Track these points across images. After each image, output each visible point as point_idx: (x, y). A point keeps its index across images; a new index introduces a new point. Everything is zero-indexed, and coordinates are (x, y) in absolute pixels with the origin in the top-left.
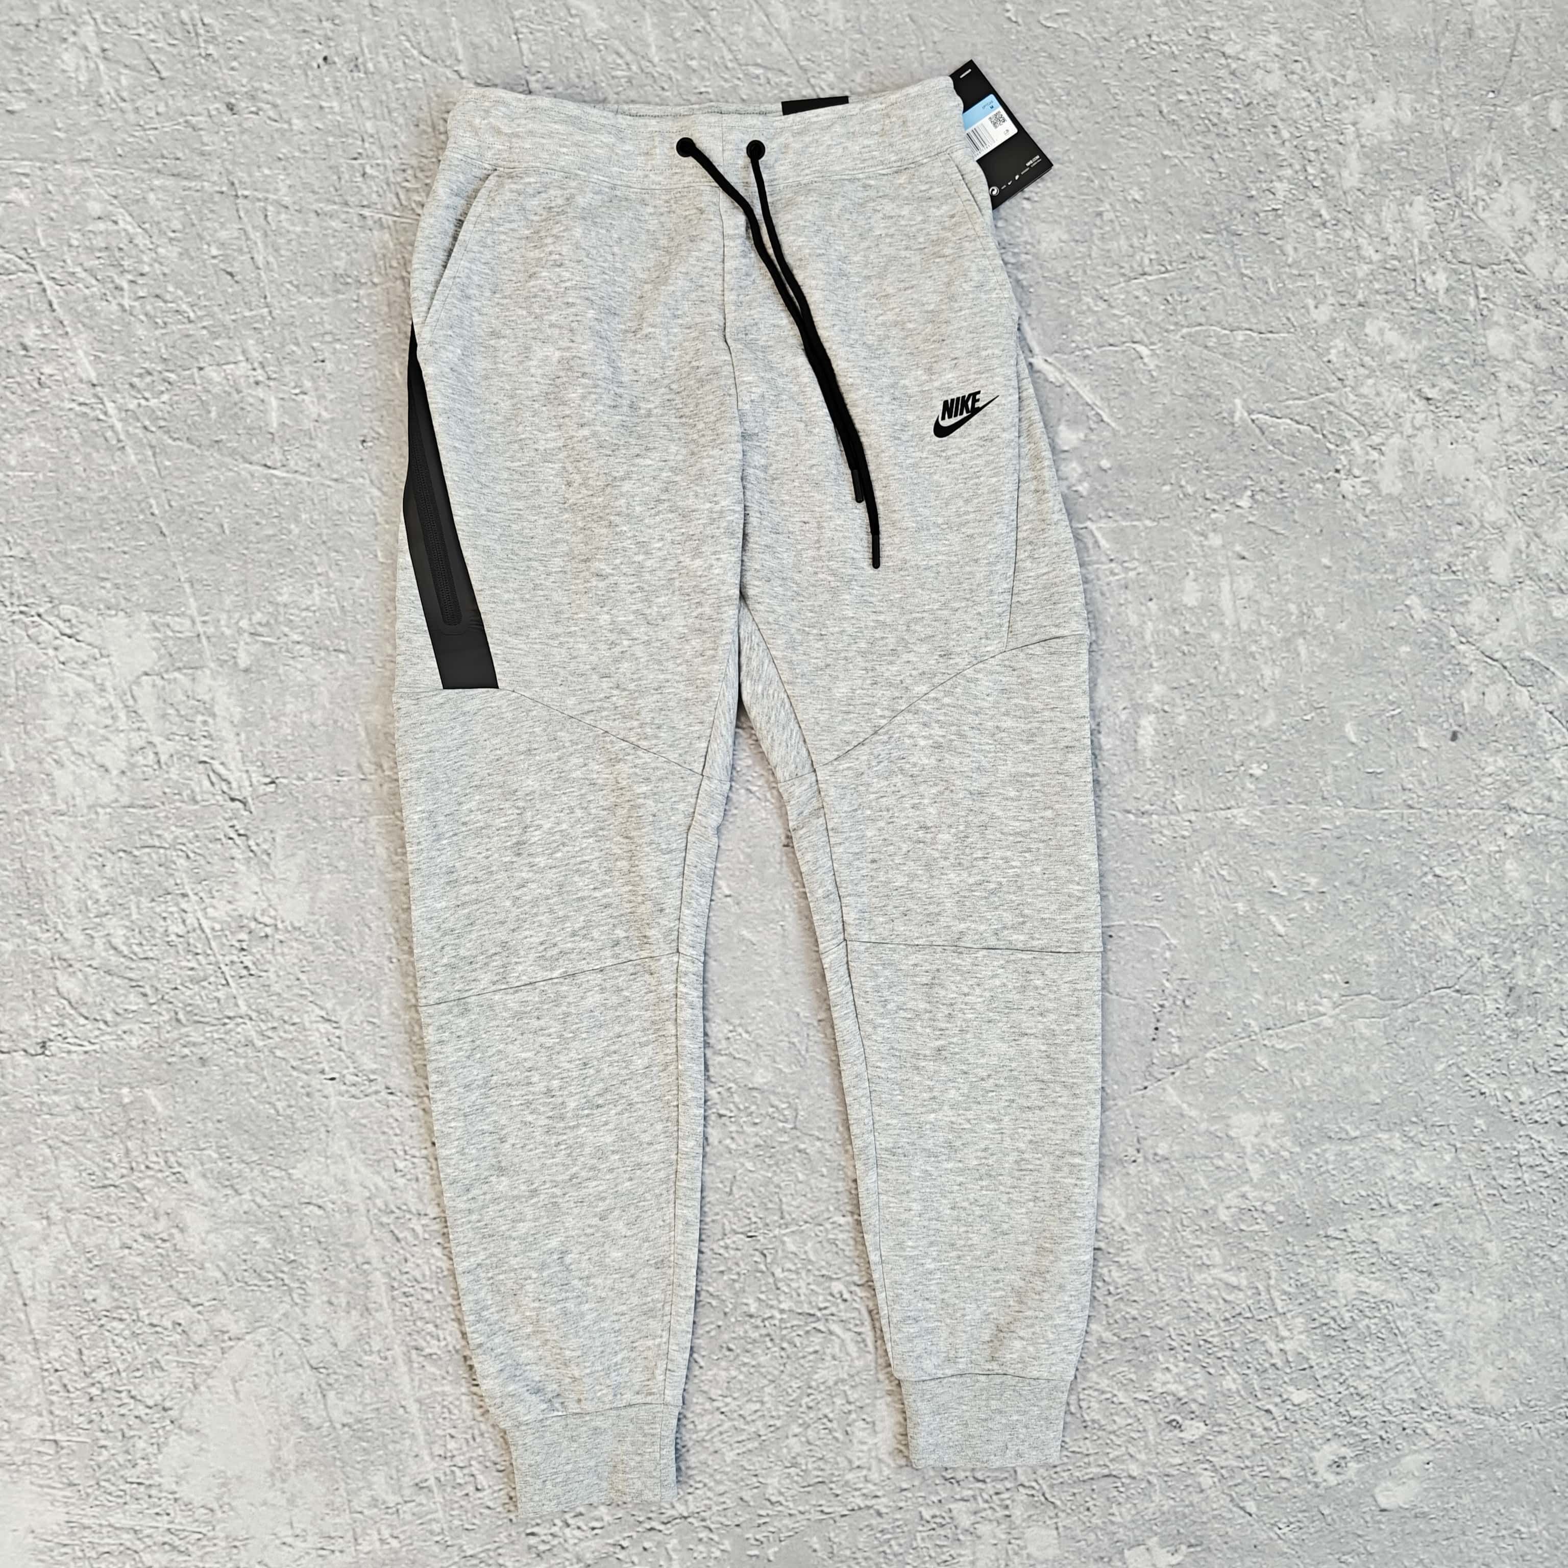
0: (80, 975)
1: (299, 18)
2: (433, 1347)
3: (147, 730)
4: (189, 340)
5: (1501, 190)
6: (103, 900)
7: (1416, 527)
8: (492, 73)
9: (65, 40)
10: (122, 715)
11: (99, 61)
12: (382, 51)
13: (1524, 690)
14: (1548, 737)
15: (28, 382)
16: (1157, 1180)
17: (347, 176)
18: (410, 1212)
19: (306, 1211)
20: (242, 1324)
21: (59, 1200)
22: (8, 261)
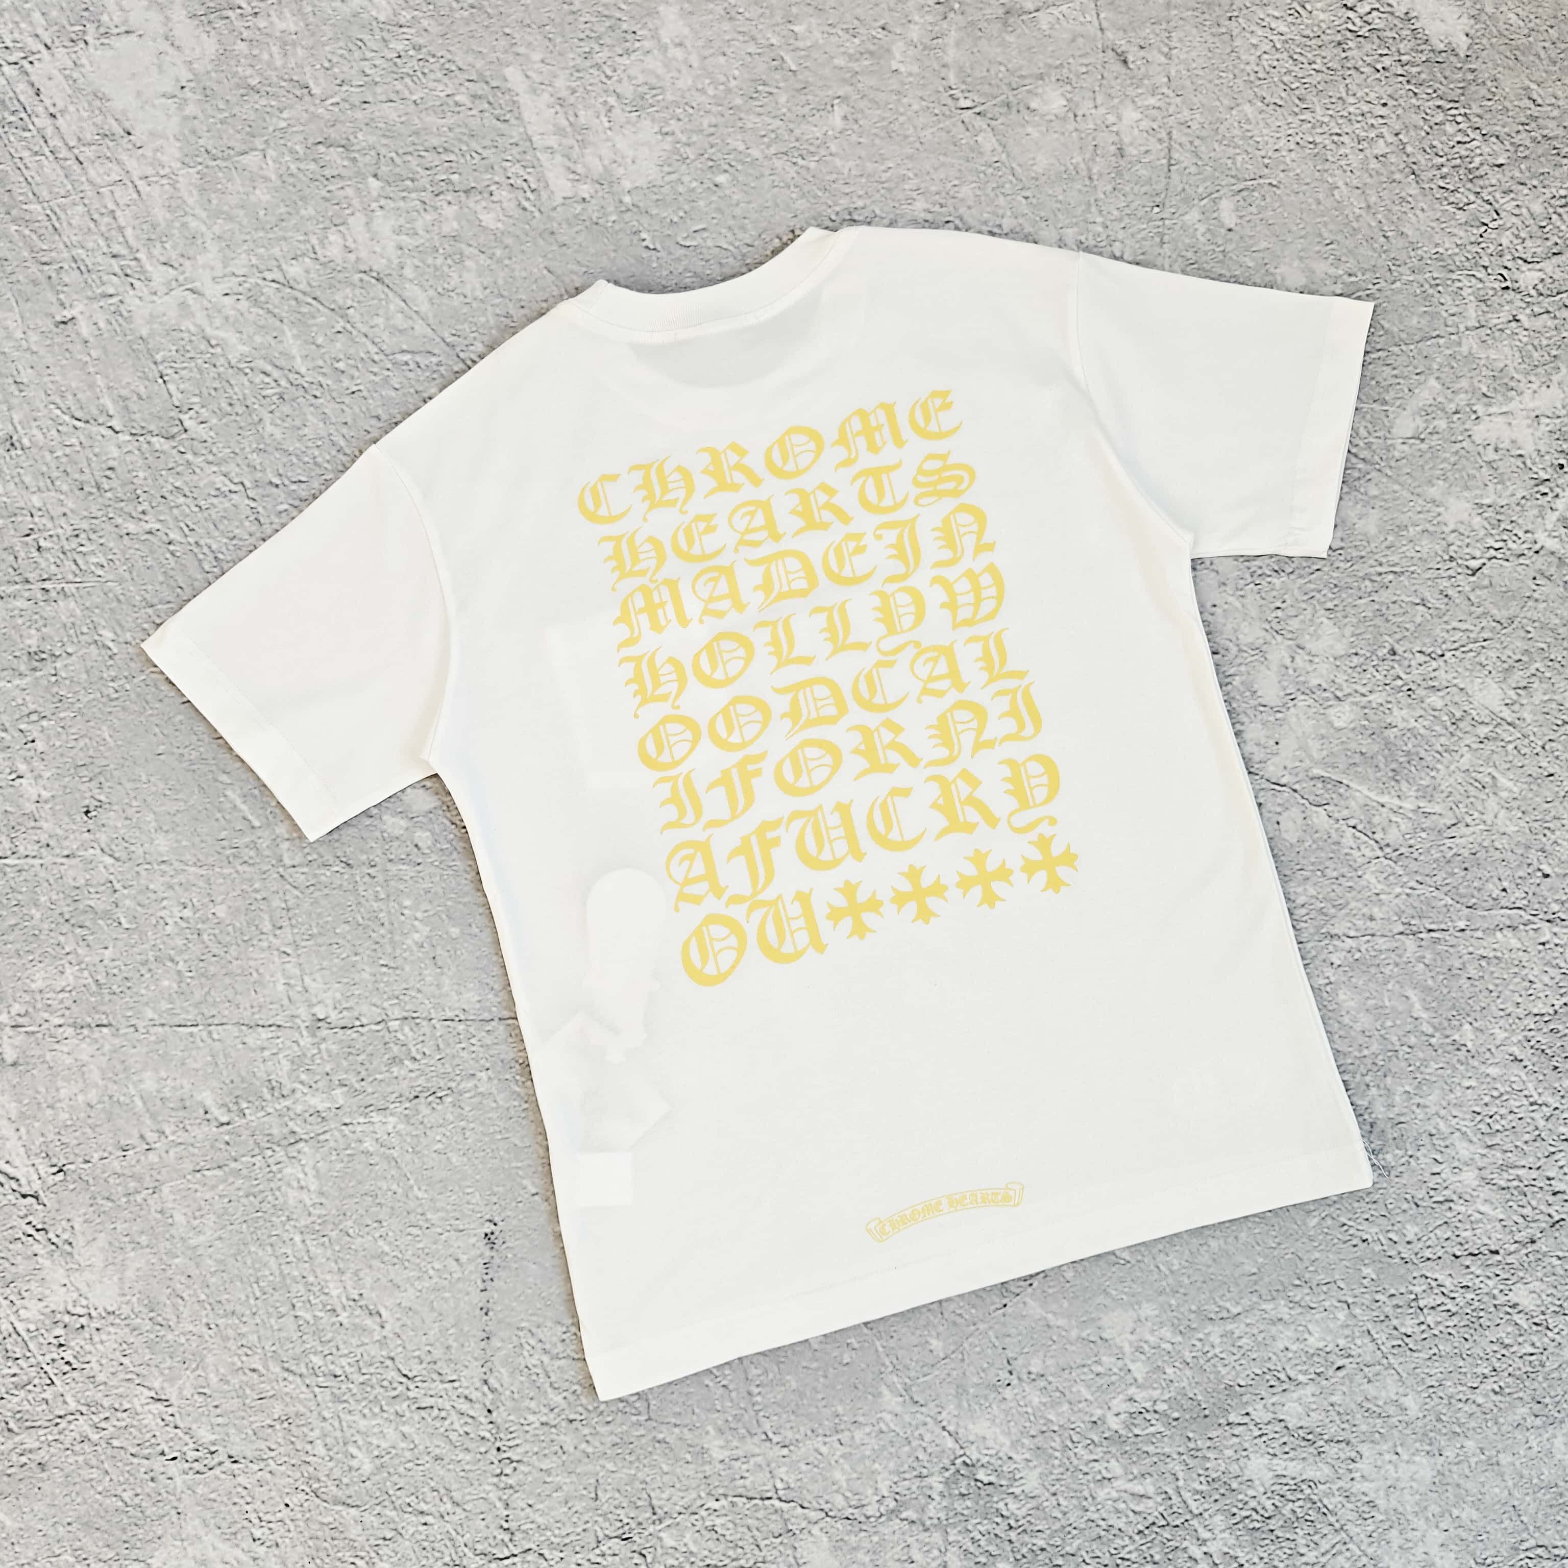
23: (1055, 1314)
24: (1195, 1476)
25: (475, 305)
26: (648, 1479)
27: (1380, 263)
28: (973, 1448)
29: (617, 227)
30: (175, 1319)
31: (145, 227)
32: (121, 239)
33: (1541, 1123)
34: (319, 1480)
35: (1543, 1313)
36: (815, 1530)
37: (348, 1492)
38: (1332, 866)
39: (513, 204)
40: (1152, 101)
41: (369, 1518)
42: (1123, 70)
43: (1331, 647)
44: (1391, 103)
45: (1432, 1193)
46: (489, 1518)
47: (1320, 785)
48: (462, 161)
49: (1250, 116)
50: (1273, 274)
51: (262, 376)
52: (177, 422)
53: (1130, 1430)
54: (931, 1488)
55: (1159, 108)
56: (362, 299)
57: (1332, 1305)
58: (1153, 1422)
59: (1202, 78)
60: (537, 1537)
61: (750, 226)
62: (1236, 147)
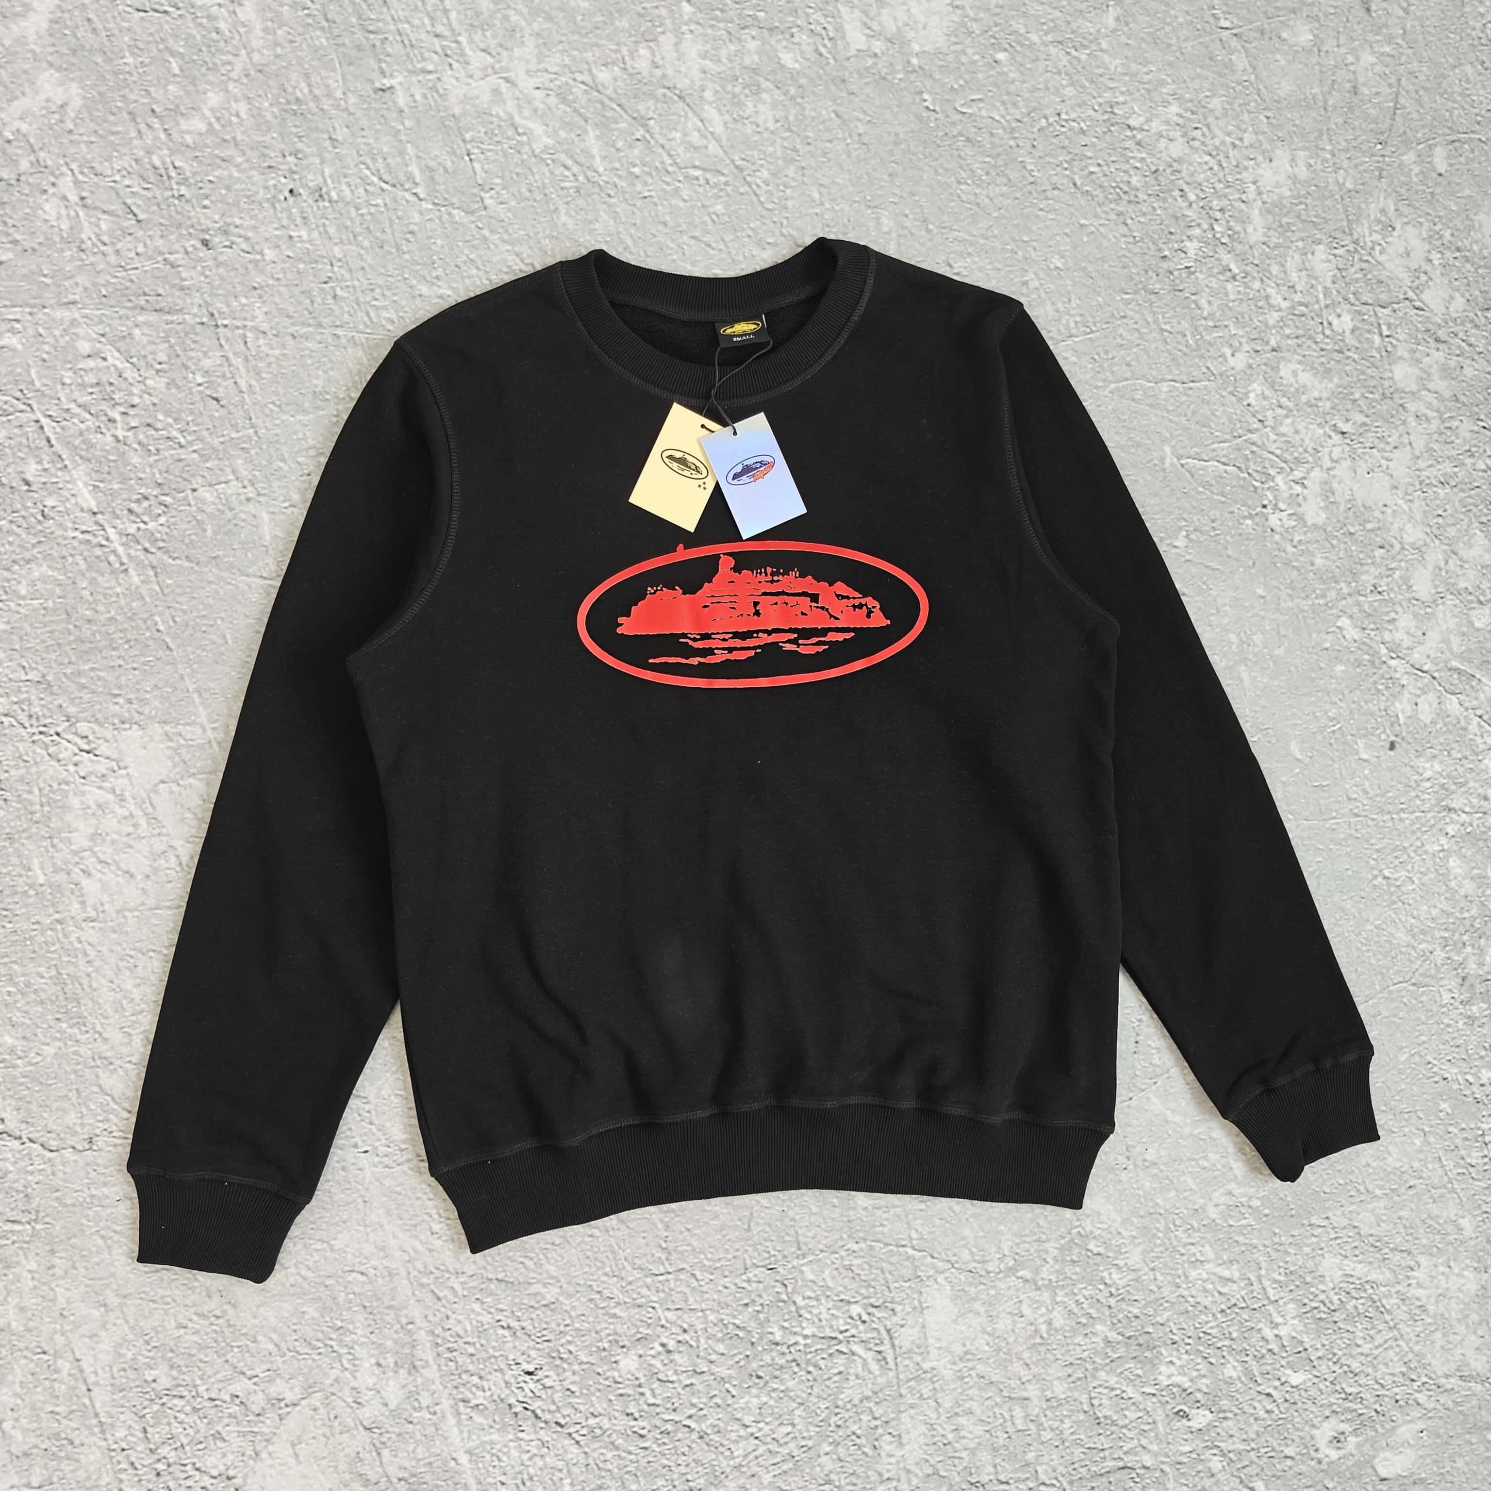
0: (120, 1070)
1: (264, 155)
2: (479, 1398)
3: (168, 835)
4: (181, 464)
5: (1395, 234)
6: (137, 998)
7: (1342, 554)
8: (448, 192)
9: (45, 191)
10: (143, 822)
11: (78, 209)
12: (343, 180)
13: (1453, 697)
14: (1479, 740)
15: (32, 515)
16: (1148, 1184)
17: (319, 300)
18: (448, 1271)
19: (350, 1279)
20: (297, 1390)
21: (115, 1287)
22: (6, 403)
23: (1173, 1111)
24: (1275, 1267)
25: (765, 135)
26: (797, 1217)
28: (1089, 1221)
29: (902, 85)
31: (469, 13)
32: (445, 21)
36: (941, 1279)
38: (1458, 748)
39: (811, 49)
40: (1387, 49)
42: (1366, 17)
43: (1480, 556)
47: (1456, 676)
49: (1470, 77)
50: (1471, 220)
51: (562, 169)
52: (478, 199)
53: (1226, 1221)
54: (1047, 1252)
55: (1392, 56)
56: (663, 113)
57: (1411, 1132)
58: (1247, 1215)
59: (1433, 35)
60: (692, 1259)
61: (1021, 104)
62: (1455, 101)
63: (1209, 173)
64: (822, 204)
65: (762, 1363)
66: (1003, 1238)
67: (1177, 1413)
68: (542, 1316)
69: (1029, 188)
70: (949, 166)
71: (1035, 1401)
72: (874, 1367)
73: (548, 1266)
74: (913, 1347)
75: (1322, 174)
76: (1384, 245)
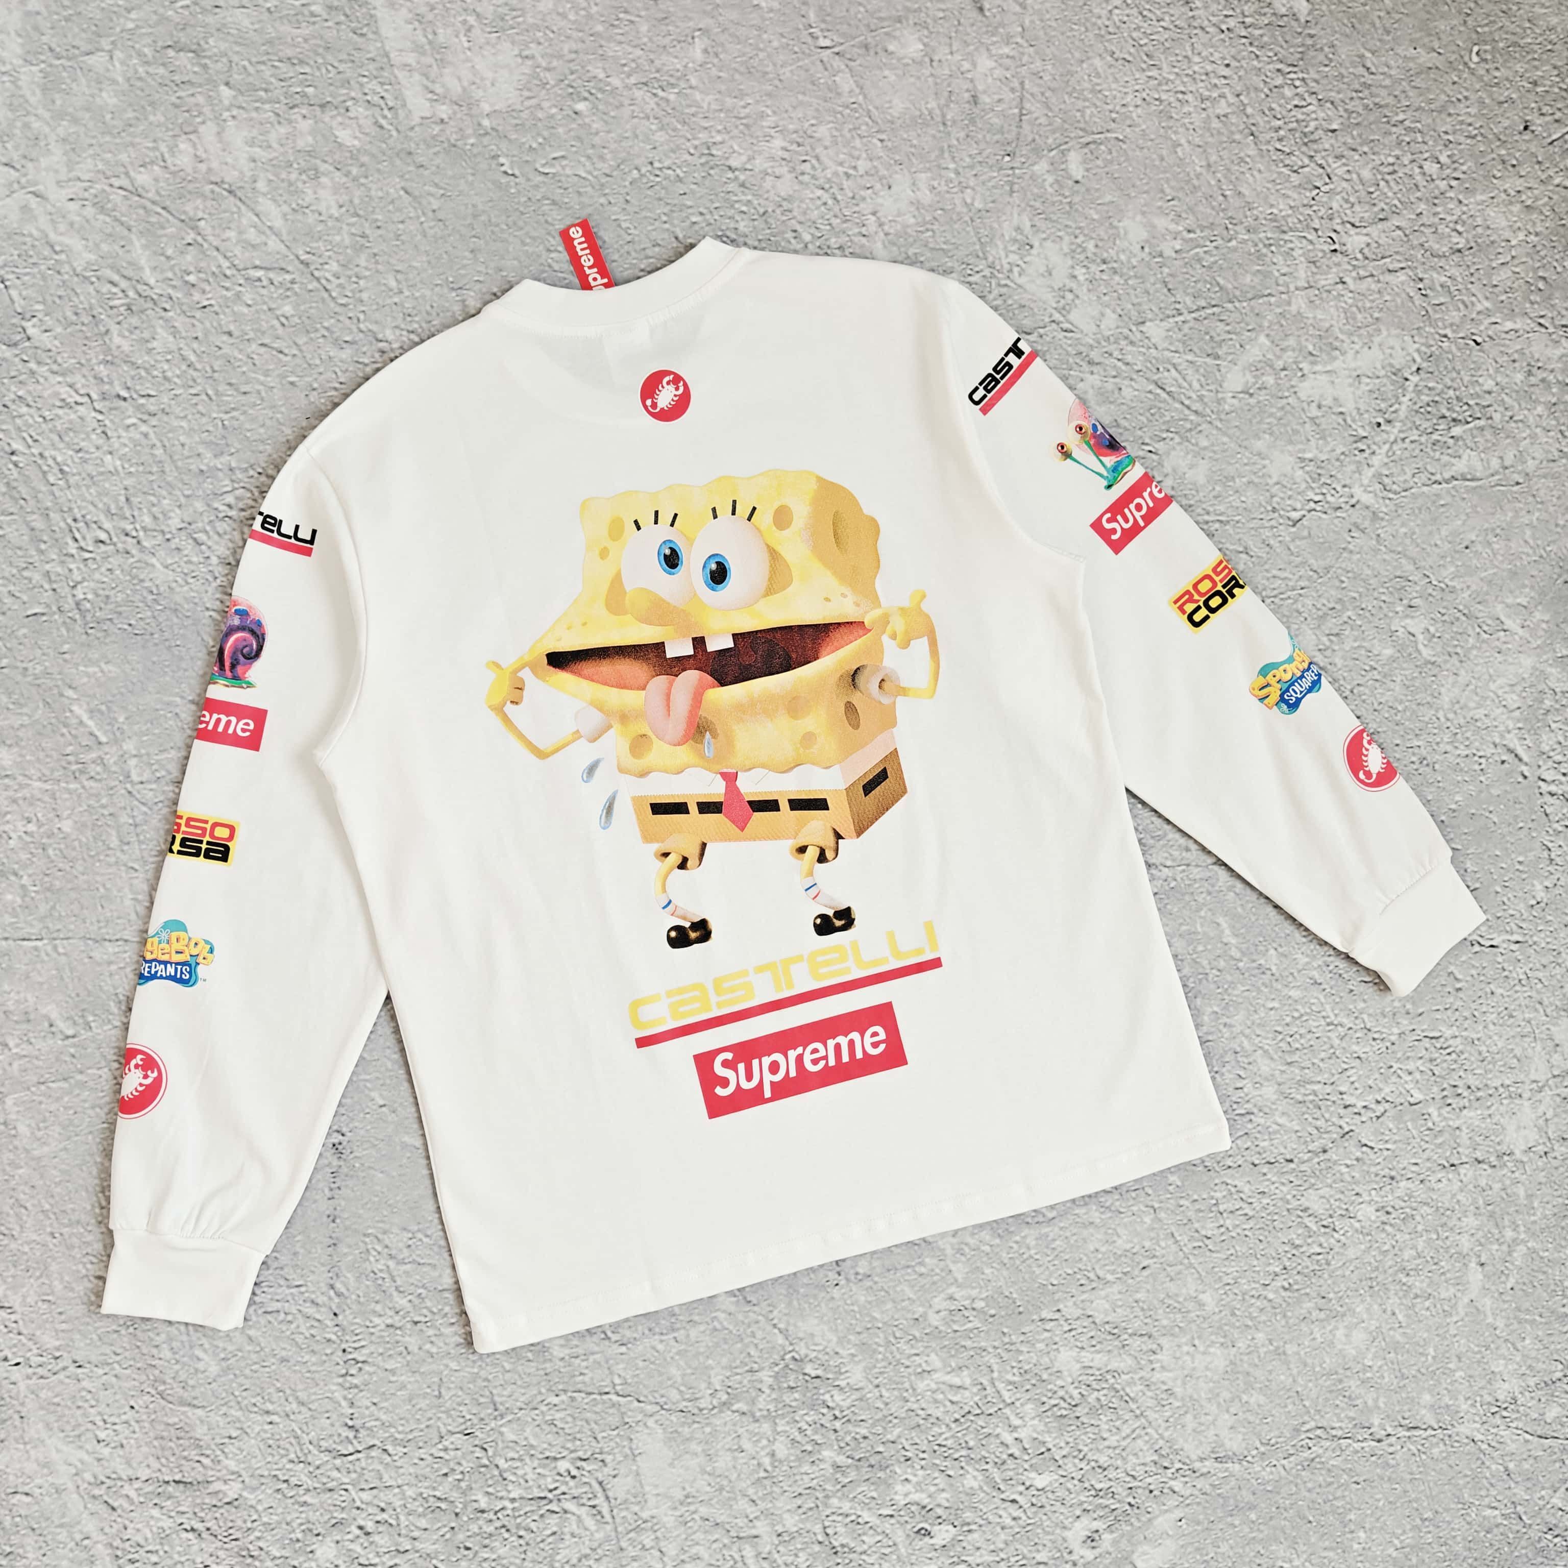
24: (1009, 1368)
25: (330, 223)
26: (490, 1377)
27: (1217, 221)
28: (802, 1344)
29: (475, 151)
30: (18, 1229)
33: (1336, 1042)
34: (164, 1383)
35: (1331, 1216)
36: (651, 1422)
37: (193, 1394)
39: (370, 122)
40: (1006, 50)
41: (215, 1418)
42: (980, 18)
44: (1234, 64)
45: (1235, 1106)
46: (334, 1417)
48: (318, 74)
49: (1100, 70)
50: (1116, 228)
51: (109, 286)
52: (20, 330)
53: (950, 1326)
54: (762, 1382)
55: (1013, 57)
56: (214, 211)
57: (1140, 1210)
58: (971, 1318)
59: (1055, 29)
60: (381, 1434)
61: (609, 156)
62: (1086, 100)
63: (823, 208)
64: (401, 292)
65: (469, 1534)
66: (712, 1373)
67: (918, 1532)
68: (226, 1514)
69: (626, 247)
70: (535, 234)
71: (766, 1538)
72: (590, 1523)
73: (226, 1462)
74: (629, 1496)
75: (948, 196)
76: (1023, 266)
